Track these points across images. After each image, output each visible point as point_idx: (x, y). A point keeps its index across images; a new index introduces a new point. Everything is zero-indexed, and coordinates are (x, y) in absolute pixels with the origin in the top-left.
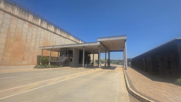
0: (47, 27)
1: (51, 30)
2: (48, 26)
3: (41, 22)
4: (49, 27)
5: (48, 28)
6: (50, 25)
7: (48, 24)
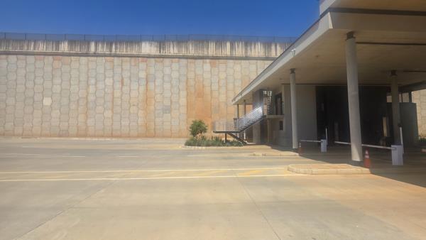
0: (246, 52)
2: (246, 49)
3: (232, 48)
4: (251, 49)
5: (249, 54)
6: (251, 46)
7: (246, 45)
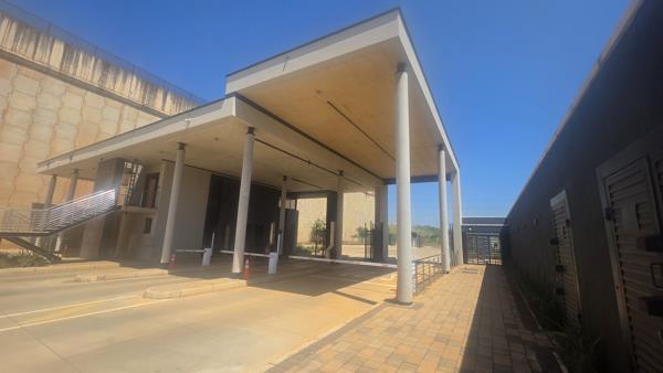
0: (102, 81)
1: (125, 95)
2: (104, 76)
5: (108, 85)
6: (117, 73)
7: (106, 67)
